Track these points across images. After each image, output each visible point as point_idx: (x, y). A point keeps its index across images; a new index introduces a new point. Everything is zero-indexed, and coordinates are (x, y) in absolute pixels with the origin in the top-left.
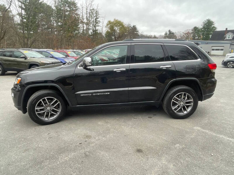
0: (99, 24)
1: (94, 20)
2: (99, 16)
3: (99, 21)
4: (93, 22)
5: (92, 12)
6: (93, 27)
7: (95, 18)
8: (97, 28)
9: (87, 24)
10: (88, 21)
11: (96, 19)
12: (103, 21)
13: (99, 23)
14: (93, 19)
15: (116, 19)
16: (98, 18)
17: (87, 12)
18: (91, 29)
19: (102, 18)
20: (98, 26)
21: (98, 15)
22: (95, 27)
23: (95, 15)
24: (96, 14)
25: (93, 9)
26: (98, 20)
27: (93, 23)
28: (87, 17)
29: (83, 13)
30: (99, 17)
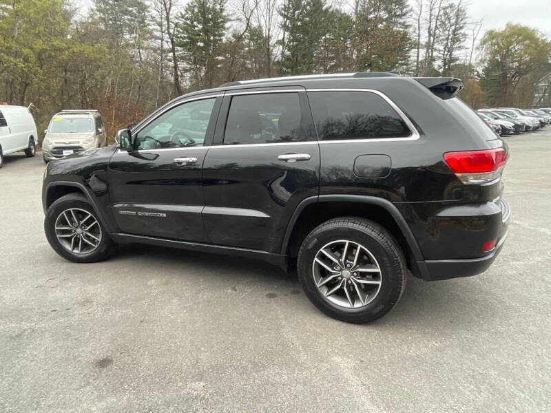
0: (462, 44)
1: (451, 33)
2: (465, 20)
3: (464, 35)
4: (447, 39)
5: (446, 14)
6: (446, 53)
7: (453, 28)
8: (456, 53)
9: (429, 46)
10: (432, 39)
11: (454, 31)
12: (476, 32)
13: (462, 40)
14: (447, 32)
15: (514, 23)
16: (461, 28)
17: (431, 15)
18: (440, 57)
19: (472, 27)
20: (459, 47)
21: (462, 20)
22: (450, 50)
23: (453, 21)
24: (457, 16)
25: (451, 6)
26: (462, 31)
27: (445, 42)
28: (429, 28)
29: (421, 19)
30: (465, 23)
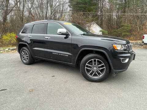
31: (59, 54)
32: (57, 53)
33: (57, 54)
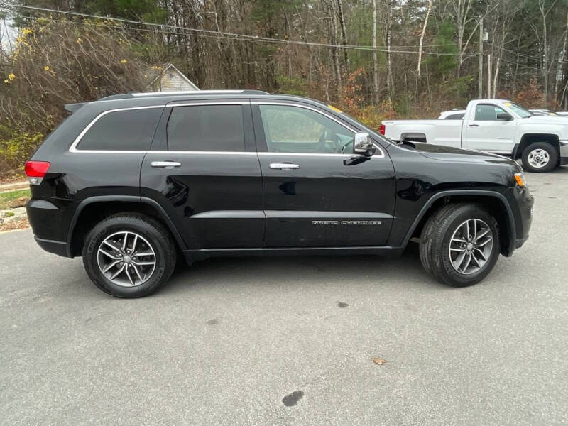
31: (345, 223)
32: (335, 219)
33: (336, 223)
